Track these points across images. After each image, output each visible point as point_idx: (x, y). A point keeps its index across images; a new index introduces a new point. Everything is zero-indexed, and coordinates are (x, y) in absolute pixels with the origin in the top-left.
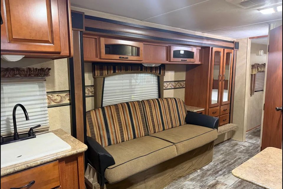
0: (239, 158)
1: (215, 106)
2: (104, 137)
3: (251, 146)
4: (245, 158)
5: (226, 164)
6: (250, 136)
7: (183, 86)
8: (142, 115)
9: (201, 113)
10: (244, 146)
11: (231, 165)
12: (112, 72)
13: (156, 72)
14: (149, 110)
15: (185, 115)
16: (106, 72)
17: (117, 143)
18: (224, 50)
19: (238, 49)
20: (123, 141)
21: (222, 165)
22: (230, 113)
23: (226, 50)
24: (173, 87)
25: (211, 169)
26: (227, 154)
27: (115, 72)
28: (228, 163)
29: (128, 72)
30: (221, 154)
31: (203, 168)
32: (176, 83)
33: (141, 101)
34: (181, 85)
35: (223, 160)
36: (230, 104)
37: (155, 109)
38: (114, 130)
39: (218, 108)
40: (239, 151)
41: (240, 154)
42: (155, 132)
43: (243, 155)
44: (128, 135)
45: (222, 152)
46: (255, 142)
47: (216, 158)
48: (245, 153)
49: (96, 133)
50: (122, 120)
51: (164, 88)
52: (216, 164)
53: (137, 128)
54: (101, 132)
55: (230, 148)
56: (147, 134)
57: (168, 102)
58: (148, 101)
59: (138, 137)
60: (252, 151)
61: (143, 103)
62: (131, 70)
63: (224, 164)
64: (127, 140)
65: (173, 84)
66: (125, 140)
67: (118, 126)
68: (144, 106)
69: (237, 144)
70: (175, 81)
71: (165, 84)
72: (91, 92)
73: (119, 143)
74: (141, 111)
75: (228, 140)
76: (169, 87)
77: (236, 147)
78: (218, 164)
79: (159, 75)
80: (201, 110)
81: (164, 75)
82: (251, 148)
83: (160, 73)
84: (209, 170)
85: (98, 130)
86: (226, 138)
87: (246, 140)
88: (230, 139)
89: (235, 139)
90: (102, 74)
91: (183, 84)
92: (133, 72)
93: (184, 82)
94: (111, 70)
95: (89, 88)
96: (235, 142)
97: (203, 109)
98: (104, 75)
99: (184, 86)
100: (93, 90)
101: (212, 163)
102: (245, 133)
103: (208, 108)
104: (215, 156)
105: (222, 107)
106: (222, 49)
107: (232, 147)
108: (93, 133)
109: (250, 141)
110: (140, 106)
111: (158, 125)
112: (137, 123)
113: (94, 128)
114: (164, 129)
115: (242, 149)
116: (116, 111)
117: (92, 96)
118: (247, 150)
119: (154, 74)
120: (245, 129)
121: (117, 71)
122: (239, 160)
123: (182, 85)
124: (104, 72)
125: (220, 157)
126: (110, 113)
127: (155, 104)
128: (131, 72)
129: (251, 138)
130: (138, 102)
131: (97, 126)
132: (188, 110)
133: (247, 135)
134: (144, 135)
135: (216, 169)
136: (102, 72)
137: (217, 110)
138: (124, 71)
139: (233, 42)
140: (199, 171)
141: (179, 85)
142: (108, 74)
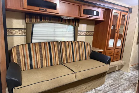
0: (123, 84)
1: (111, 49)
2: (28, 64)
3: (132, 76)
4: (127, 85)
5: (113, 87)
6: (133, 69)
8: (58, 51)
9: (101, 53)
10: (128, 76)
11: (116, 88)
12: (39, 20)
13: (73, 23)
14: (64, 48)
15: (90, 53)
16: (34, 20)
17: (37, 68)
18: (121, 12)
19: (131, 13)
20: (42, 67)
21: (110, 88)
22: (121, 54)
23: (122, 12)
24: (85, 35)
25: (102, 90)
26: (115, 80)
27: (41, 21)
28: (115, 86)
29: (51, 21)
30: (112, 80)
31: (97, 88)
32: (87, 32)
33: (60, 42)
34: (91, 34)
35: (112, 84)
36: (122, 48)
37: (69, 47)
38: (36, 60)
39: (113, 50)
40: (124, 78)
41: (124, 81)
42: (67, 62)
43: (126, 82)
44: (46, 63)
45: (112, 78)
46: (135, 73)
47: (107, 82)
48: (127, 81)
49: (21, 60)
50: (43, 53)
51: (78, 35)
52: (106, 87)
53: (54, 59)
54: (26, 60)
55: (118, 76)
56: (61, 63)
57: (79, 44)
58: (65, 42)
59: (54, 65)
60: (133, 80)
61: (61, 43)
62: (54, 21)
63: (111, 87)
64: (46, 66)
65: (85, 33)
66: (44, 66)
67: (39, 57)
68: (61, 46)
69: (123, 74)
70: (86, 31)
71: (79, 32)
72: (24, 33)
73: (39, 68)
74: (58, 48)
75: (118, 70)
76: (82, 35)
77: (122, 76)
78: (107, 87)
79: (75, 26)
80: (101, 51)
81: (78, 26)
82: (132, 78)
83: (75, 25)
84: (100, 91)
85: (23, 58)
86: (117, 69)
87: (130, 72)
88: (120, 69)
89: (123, 70)
90: (31, 21)
92: (55, 22)
93: (93, 32)
94: (38, 19)
95: (22, 30)
96: (123, 72)
97: (103, 50)
98: (32, 22)
99: (93, 35)
100: (26, 32)
101: (103, 86)
102: (130, 66)
103: (106, 50)
104: (107, 80)
105: (116, 50)
106: (120, 12)
107: (119, 75)
108: (19, 60)
109: (132, 72)
110: (58, 45)
111: (70, 58)
112: (54, 56)
113: (20, 57)
114: (74, 61)
115: (126, 78)
116: (39, 47)
117: (24, 36)
118: (129, 79)
119: (71, 25)
120: (130, 65)
121: (43, 20)
122: (122, 86)
124: (32, 19)
125: (110, 81)
126: (34, 48)
127: (69, 44)
128: (54, 22)
129: (133, 71)
130: (57, 42)
131: (23, 56)
132: (92, 50)
133: (131, 69)
134: (58, 64)
135: (105, 91)
136: (31, 19)
137: (112, 51)
138: (48, 21)
139: (128, 8)
140: (93, 90)
142: (35, 21)
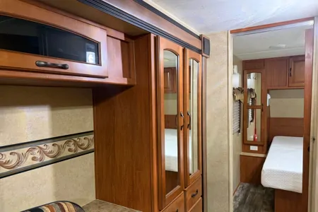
7: (88, 146)
18: (184, 51)
19: (209, 55)
22: (203, 196)
23: (187, 50)
24: (47, 159)
32: (61, 142)
34: (80, 146)
36: (203, 174)
39: (182, 196)
65: (50, 147)
76: (28, 162)
91: (86, 142)
93: (91, 137)
99: (92, 147)
106: (181, 48)
123: (83, 145)
139: (200, 38)
141: (73, 147)
